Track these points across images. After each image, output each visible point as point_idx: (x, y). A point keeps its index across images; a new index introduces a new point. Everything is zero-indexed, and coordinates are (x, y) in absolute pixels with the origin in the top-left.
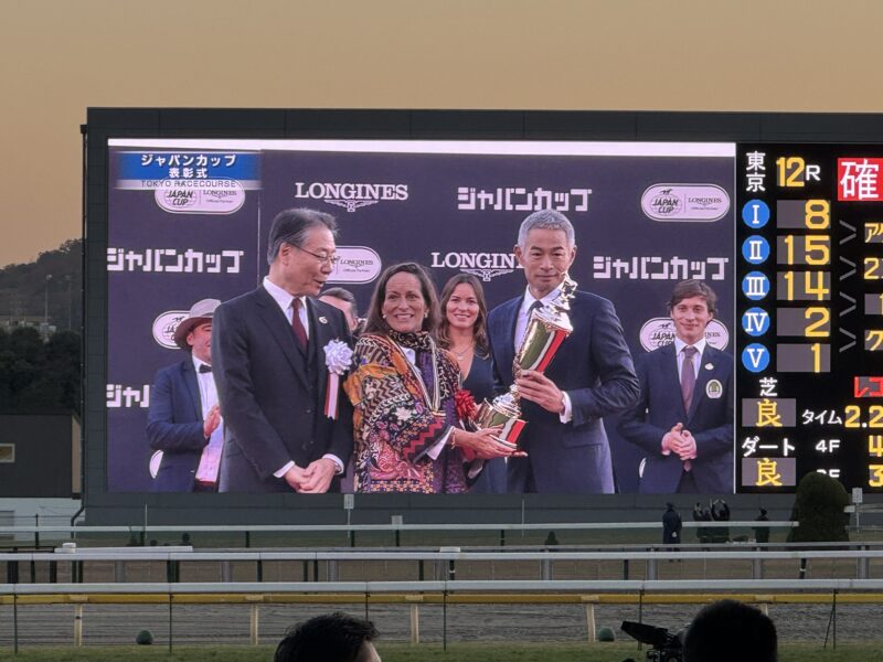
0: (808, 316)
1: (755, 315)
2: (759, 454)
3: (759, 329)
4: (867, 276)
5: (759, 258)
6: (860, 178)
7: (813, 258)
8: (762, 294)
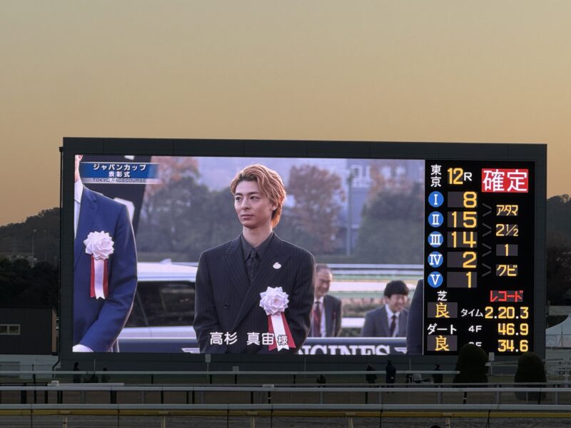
0: (464, 255)
1: (435, 256)
2: (437, 333)
3: (437, 263)
4: (497, 234)
5: (437, 224)
6: (494, 180)
7: (468, 224)
8: (439, 244)
